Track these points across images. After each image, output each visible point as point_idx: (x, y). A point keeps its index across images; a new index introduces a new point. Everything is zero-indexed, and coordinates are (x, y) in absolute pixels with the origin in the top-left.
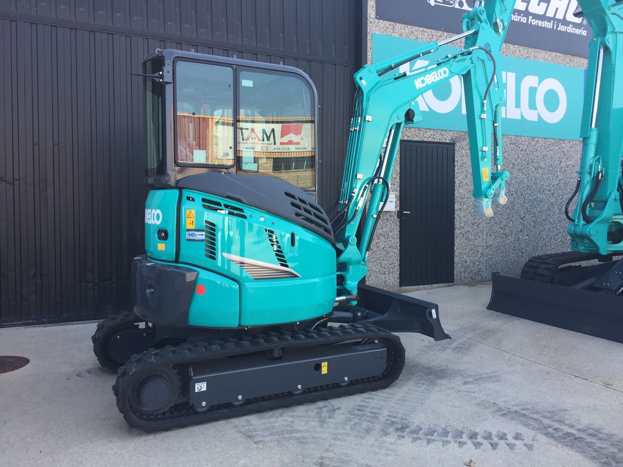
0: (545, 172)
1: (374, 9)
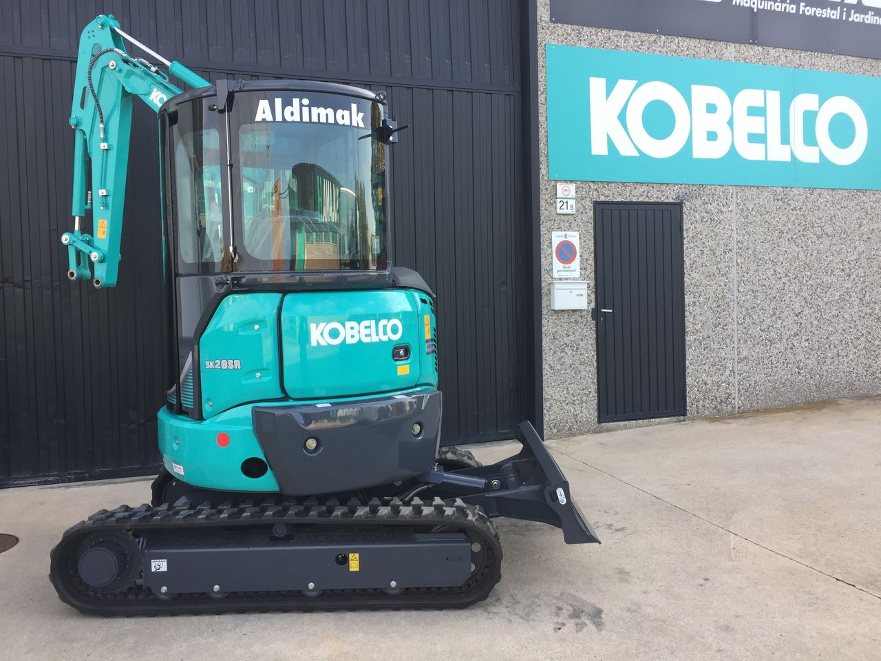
0: (834, 242)
1: (549, 8)
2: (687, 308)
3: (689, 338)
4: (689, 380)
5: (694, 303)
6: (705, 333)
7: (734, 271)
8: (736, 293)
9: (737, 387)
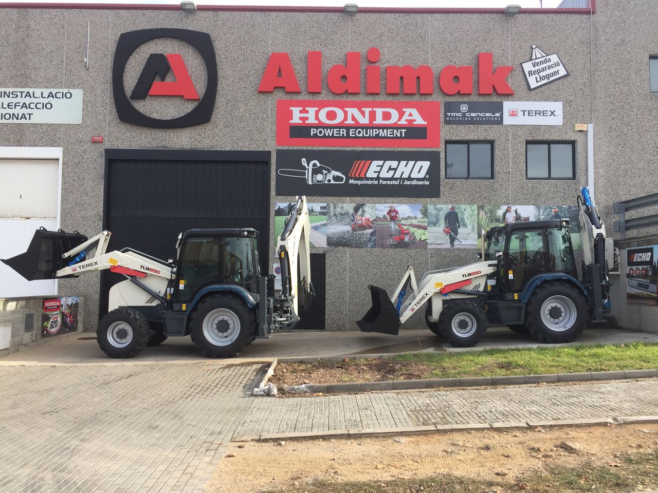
1: (275, 191)
2: (326, 291)
3: (327, 302)
4: (327, 317)
5: (330, 289)
6: (334, 300)
7: (348, 278)
8: (348, 286)
9: (347, 321)
